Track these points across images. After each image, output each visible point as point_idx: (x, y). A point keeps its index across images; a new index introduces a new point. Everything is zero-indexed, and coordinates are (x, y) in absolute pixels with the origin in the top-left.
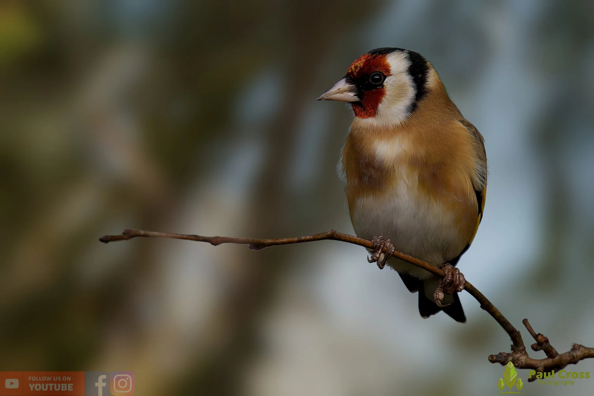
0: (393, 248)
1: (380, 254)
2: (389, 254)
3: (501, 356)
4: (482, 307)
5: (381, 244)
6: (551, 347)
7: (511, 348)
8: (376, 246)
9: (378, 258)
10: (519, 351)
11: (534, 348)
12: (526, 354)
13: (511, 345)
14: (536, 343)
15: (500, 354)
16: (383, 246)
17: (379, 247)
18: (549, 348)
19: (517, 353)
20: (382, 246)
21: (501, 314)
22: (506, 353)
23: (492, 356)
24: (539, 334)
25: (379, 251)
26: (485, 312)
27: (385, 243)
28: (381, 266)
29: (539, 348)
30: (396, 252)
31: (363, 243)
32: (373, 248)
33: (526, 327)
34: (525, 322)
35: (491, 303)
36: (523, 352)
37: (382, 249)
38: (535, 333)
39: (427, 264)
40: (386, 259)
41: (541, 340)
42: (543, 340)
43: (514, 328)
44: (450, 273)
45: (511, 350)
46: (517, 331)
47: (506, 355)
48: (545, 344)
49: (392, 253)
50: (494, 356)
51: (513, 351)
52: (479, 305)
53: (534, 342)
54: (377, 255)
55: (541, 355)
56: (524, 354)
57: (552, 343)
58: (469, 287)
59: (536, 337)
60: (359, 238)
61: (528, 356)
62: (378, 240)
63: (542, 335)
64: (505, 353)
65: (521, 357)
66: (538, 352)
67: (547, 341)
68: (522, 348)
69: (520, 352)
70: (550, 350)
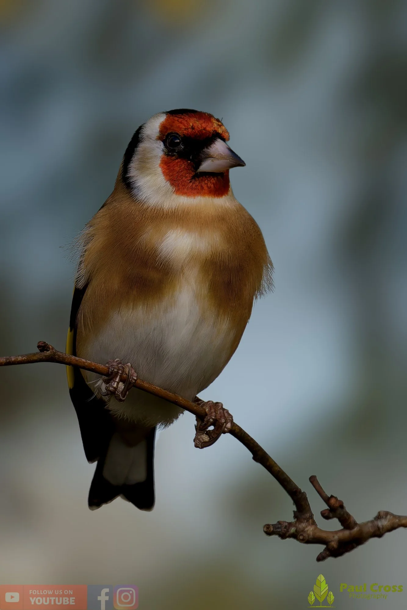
0: (135, 374)
1: (118, 383)
2: (130, 383)
3: (280, 526)
4: (255, 458)
5: (119, 370)
6: (348, 515)
7: (293, 515)
8: (112, 373)
9: (116, 389)
10: (305, 519)
11: (325, 515)
12: (314, 523)
13: (294, 511)
14: (328, 509)
15: (279, 523)
16: (122, 371)
17: (117, 373)
18: (345, 515)
19: (302, 522)
20: (120, 372)
21: (280, 468)
22: (288, 523)
23: (268, 526)
24: (332, 496)
25: (116, 379)
26: (259, 466)
27: (123, 368)
28: (121, 397)
29: (331, 515)
30: (139, 381)
31: (94, 368)
32: (107, 374)
33: (314, 487)
34: (313, 480)
35: (267, 454)
36: (310, 521)
37: (121, 376)
38: (326, 495)
39: (181, 398)
40: (127, 389)
41: (334, 504)
42: (337, 505)
43: (297, 488)
44: (213, 410)
45: (293, 518)
46: (302, 491)
47: (287, 524)
48: (339, 511)
49: (134, 381)
50: (271, 526)
51: (296, 519)
52: (251, 455)
53: (326, 507)
54: (114, 384)
55: (334, 525)
56: (312, 524)
57: (349, 508)
58: (237, 430)
59: (327, 500)
60: (88, 361)
61: (316, 525)
62: (115, 364)
63: (336, 498)
64: (285, 522)
65: (307, 527)
66: (330, 521)
67: (342, 506)
68: (308, 515)
69: (305, 521)
70: (347, 518)
